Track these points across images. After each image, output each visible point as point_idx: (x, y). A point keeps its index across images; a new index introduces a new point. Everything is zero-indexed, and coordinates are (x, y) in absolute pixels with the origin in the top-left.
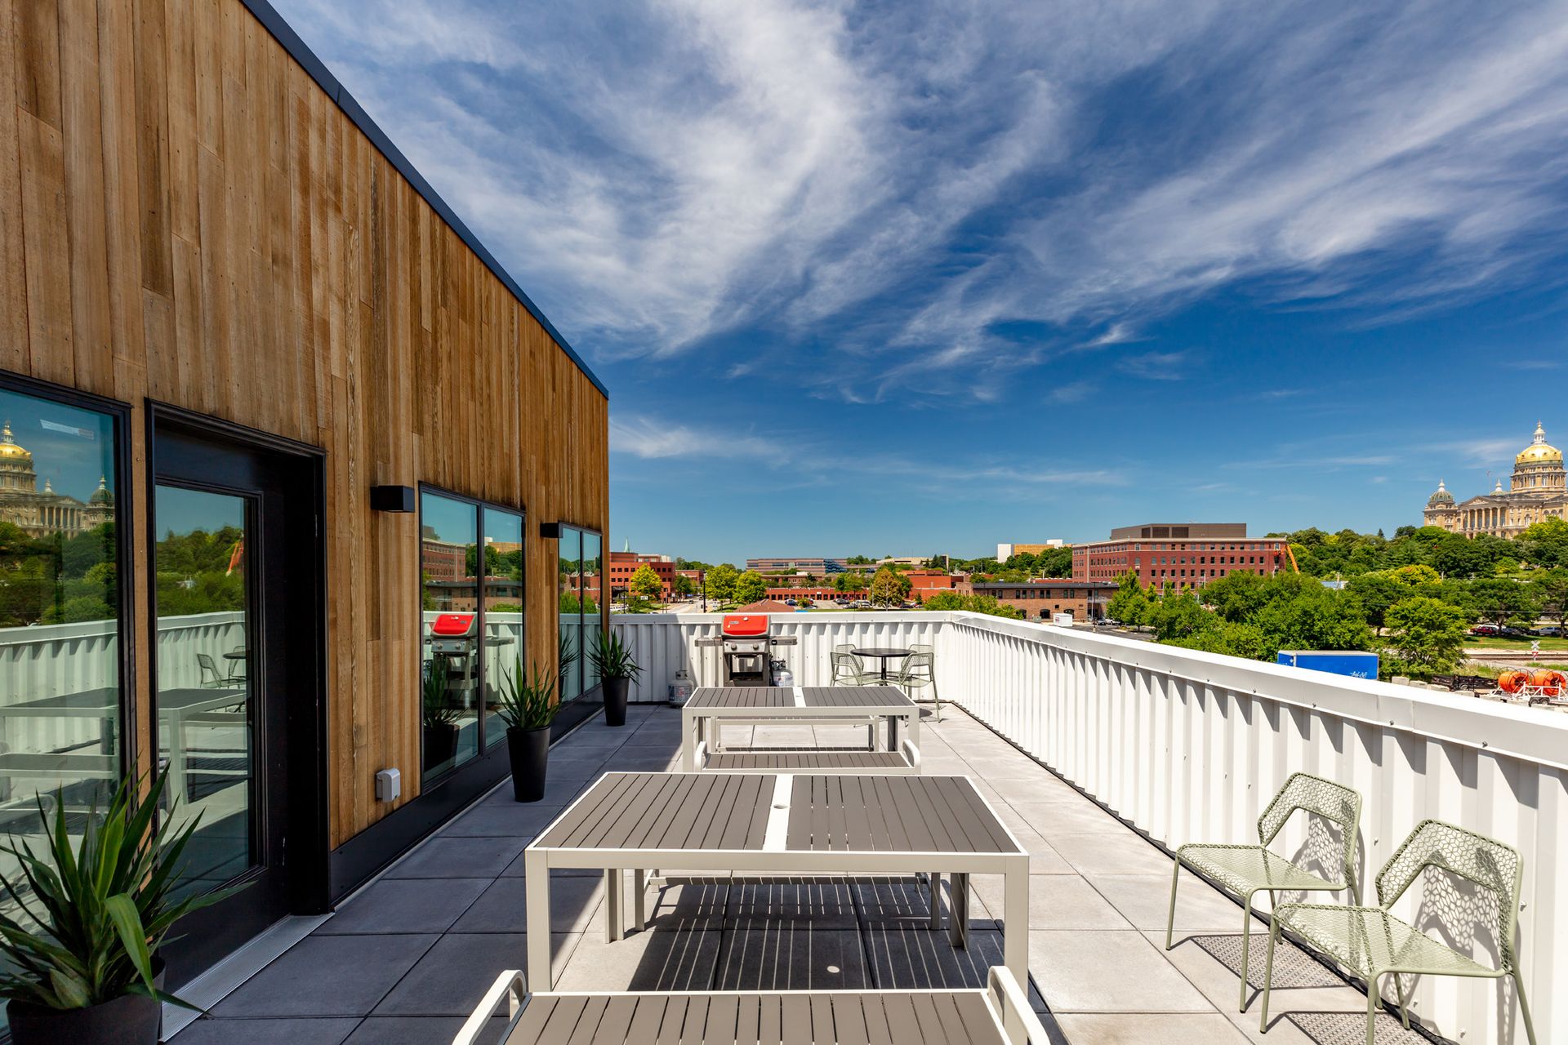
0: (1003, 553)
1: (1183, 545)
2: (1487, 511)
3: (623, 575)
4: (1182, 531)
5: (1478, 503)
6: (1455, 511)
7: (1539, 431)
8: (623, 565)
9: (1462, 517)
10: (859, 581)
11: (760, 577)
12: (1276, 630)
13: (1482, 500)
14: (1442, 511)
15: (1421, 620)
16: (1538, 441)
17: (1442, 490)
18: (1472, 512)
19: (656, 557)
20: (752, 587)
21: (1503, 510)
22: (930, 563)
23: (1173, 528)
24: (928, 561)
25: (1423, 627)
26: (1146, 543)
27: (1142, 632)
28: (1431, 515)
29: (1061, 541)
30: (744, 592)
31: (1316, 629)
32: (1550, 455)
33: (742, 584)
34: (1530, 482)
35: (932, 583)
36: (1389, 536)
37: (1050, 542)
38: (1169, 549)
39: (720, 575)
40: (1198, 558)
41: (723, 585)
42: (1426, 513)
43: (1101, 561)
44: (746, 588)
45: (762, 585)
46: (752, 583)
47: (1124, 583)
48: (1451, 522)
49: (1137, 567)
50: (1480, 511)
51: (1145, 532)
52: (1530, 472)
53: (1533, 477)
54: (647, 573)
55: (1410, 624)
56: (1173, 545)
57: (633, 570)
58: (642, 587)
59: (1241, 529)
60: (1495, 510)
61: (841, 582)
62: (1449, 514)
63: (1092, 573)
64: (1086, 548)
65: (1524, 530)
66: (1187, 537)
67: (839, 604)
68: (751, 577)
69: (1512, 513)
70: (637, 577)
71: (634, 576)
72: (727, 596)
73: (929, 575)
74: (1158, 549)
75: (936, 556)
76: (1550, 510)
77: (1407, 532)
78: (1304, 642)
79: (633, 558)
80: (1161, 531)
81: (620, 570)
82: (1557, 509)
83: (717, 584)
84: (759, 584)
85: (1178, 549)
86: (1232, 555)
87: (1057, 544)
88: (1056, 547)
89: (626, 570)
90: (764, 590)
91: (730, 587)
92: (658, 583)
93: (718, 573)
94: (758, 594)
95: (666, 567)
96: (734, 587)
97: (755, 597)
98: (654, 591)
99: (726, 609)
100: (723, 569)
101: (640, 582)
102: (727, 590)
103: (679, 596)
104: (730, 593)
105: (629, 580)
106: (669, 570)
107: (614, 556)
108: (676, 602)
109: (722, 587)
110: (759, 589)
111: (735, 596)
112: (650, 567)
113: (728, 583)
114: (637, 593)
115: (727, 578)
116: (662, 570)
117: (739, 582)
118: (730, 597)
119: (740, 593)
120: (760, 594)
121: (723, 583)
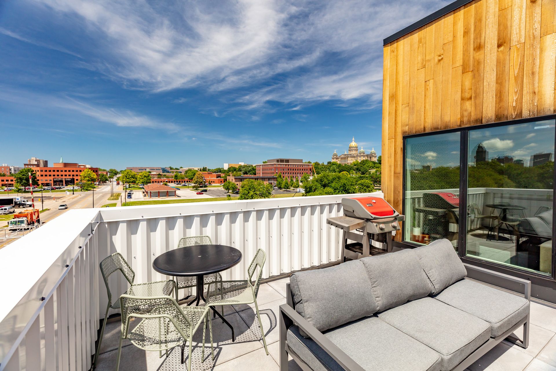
0: (226, 167)
1: (288, 165)
2: (344, 158)
3: (75, 173)
4: (287, 161)
5: (343, 156)
6: (338, 158)
7: (353, 139)
8: (71, 169)
9: (339, 160)
10: (183, 176)
11: (149, 174)
12: (337, 189)
13: (343, 155)
14: (335, 158)
15: (366, 185)
16: (353, 141)
17: (335, 152)
18: (341, 158)
19: (84, 166)
20: (145, 178)
21: (347, 158)
22: (202, 170)
23: (285, 160)
24: (201, 169)
25: (366, 187)
26: (279, 164)
27: (287, 191)
28: (333, 158)
29: (243, 163)
30: (141, 180)
31: (347, 188)
32: (355, 145)
33: (141, 177)
34: (352, 151)
35: (210, 177)
36: (326, 164)
37: (240, 163)
38: (284, 166)
39: (129, 173)
40: (292, 169)
41: (130, 177)
42: (332, 158)
43: (267, 169)
44: (142, 178)
45: (149, 178)
46: (145, 177)
47: (278, 176)
48: (337, 161)
49: (277, 171)
50: (343, 158)
51: (278, 161)
52: (352, 149)
53: (353, 150)
54: (89, 172)
55: (363, 186)
56: (286, 165)
57: (81, 171)
58: (87, 178)
59: (301, 161)
60: (346, 158)
61: (176, 176)
62: (337, 158)
63: (263, 173)
64: (261, 165)
65: (352, 163)
66: (289, 163)
67: (177, 184)
68: (145, 174)
69: (349, 159)
70: (84, 174)
71: (81, 174)
72: (132, 182)
73: (208, 174)
74: (282, 166)
75: (204, 167)
76: (356, 158)
77: (329, 163)
78: (344, 192)
79: (76, 165)
80: (282, 161)
81: (69, 171)
82: (357, 158)
83: (128, 177)
84: (148, 177)
85: (287, 166)
86: (300, 168)
87: (242, 164)
88: (242, 165)
89: (77, 171)
90: (150, 180)
91: (134, 178)
92: (95, 177)
93: (128, 173)
94: (148, 181)
95: (95, 170)
96: (136, 178)
97: (147, 182)
98: (93, 180)
99: (131, 187)
100: (130, 171)
101: (85, 177)
102: (133, 179)
103: (100, 182)
104: (134, 181)
105: (77, 175)
106: (97, 171)
107: (66, 165)
108: (100, 185)
109: (130, 178)
110: (148, 179)
111: (137, 182)
112: (90, 170)
113: (133, 177)
114: (85, 182)
115: (133, 174)
116: (94, 171)
117: (139, 176)
118: (134, 182)
119: (139, 180)
120: (149, 181)
121: (130, 176)
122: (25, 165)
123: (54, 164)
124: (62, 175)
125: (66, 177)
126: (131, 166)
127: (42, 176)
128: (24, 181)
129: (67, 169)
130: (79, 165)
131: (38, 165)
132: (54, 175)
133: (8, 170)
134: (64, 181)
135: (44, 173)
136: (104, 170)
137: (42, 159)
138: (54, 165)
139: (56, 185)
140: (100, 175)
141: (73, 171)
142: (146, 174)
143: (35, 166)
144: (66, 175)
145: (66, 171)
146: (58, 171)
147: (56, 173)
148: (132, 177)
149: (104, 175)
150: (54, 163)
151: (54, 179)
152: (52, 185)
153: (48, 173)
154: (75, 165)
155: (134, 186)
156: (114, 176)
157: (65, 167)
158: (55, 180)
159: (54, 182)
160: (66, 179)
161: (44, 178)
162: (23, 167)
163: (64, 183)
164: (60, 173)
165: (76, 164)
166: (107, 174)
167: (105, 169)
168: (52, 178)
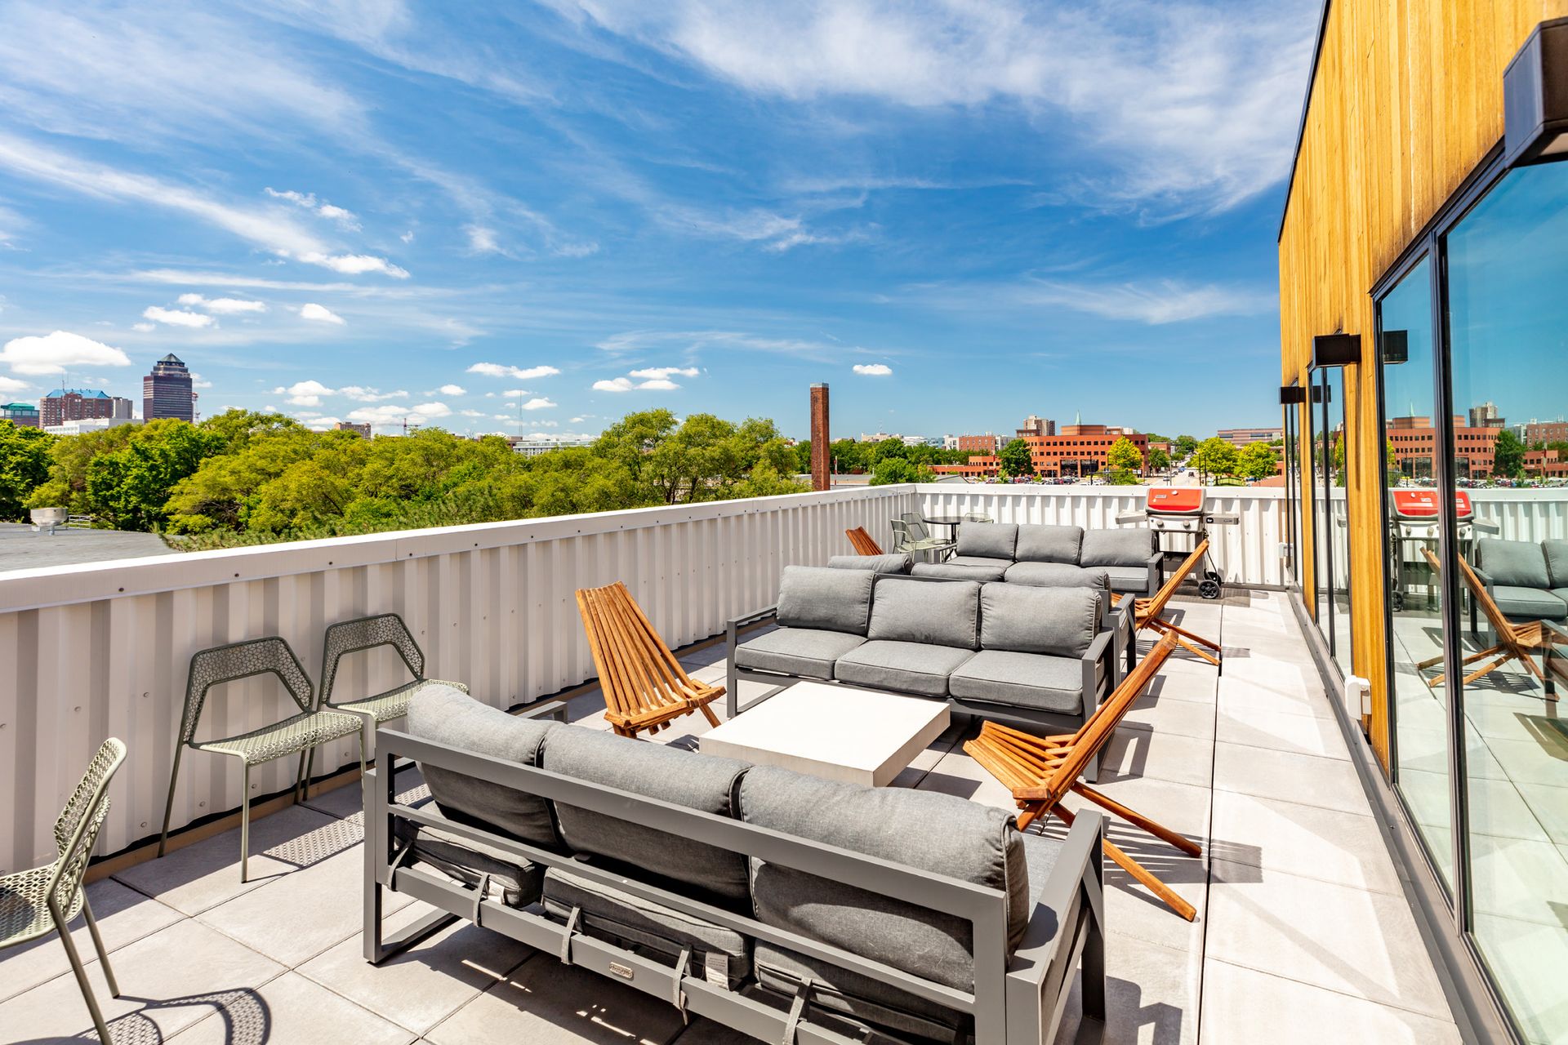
3: (1099, 448)
8: (1092, 439)
11: (1269, 450)
20: (1260, 460)
30: (1249, 466)
33: (1246, 457)
39: (1215, 447)
41: (1219, 458)
44: (1252, 461)
45: (1271, 459)
46: (1259, 456)
54: (1126, 446)
57: (1110, 443)
58: (1122, 461)
68: (1258, 449)
70: (1116, 450)
71: (1111, 449)
72: (1224, 471)
79: (1102, 430)
81: (1089, 443)
83: (1212, 457)
84: (1268, 457)
89: (1103, 443)
90: (1273, 464)
91: (1228, 460)
92: (1138, 456)
93: (1212, 446)
94: (1267, 469)
95: (1139, 440)
96: (1235, 461)
97: (1263, 471)
98: (1134, 464)
99: (1222, 485)
100: (1220, 441)
101: (1117, 457)
102: (1226, 464)
103: (1151, 469)
104: (1229, 467)
105: (1103, 453)
106: (1143, 443)
107: (1083, 429)
108: (1150, 476)
109: (1218, 461)
110: (1268, 463)
111: (1237, 470)
112: (1128, 440)
113: (1226, 457)
114: (1116, 467)
115: (1226, 450)
116: (1136, 443)
117: (1241, 454)
118: (1228, 471)
119: (1243, 466)
120: (1269, 467)
121: (1220, 455)
122: (1018, 432)
123: (1064, 429)
124: (1075, 453)
125: (1082, 457)
126: (1228, 426)
127: (1042, 454)
128: (1012, 465)
129: (1085, 438)
130: (1108, 428)
131: (1037, 432)
132: (1062, 453)
133: (993, 443)
134: (1079, 467)
135: (1045, 449)
136: (1164, 440)
137: (1046, 417)
138: (1063, 431)
139: (1065, 475)
140: (1150, 452)
141: (1096, 443)
142: (1262, 448)
143: (1032, 434)
144: (1082, 453)
145: (1082, 443)
146: (1068, 444)
147: (1065, 449)
148: (1224, 457)
149: (1159, 451)
150: (1063, 427)
151: (1061, 461)
152: (1059, 474)
153: (1052, 449)
154: (1099, 428)
155: (1231, 481)
156: (1187, 453)
157: (1081, 434)
158: (1063, 463)
159: (1063, 467)
160: (1084, 462)
161: (1045, 459)
162: (1014, 435)
163: (1079, 471)
164: (1072, 449)
165: (1102, 426)
166: (1169, 449)
167: (1168, 437)
168: (1058, 458)
